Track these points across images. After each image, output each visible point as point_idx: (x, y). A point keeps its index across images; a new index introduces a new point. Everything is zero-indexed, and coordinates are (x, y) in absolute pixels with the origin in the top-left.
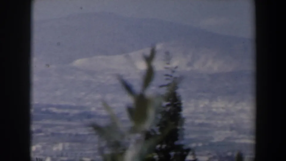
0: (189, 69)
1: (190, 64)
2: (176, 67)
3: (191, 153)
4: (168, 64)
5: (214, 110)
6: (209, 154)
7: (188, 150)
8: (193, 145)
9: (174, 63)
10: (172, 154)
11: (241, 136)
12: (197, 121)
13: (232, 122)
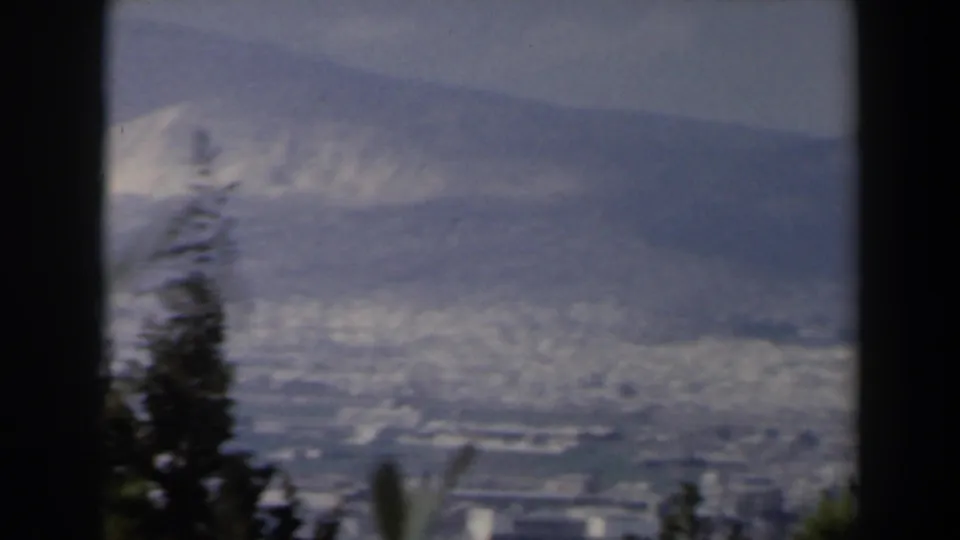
0: (275, 192)
1: (279, 176)
2: (232, 187)
3: (276, 480)
4: (205, 173)
5: (338, 337)
6: (340, 486)
7: (268, 472)
8: (285, 455)
9: (226, 174)
10: (213, 483)
11: (434, 425)
12: (281, 376)
13: (399, 377)
